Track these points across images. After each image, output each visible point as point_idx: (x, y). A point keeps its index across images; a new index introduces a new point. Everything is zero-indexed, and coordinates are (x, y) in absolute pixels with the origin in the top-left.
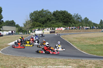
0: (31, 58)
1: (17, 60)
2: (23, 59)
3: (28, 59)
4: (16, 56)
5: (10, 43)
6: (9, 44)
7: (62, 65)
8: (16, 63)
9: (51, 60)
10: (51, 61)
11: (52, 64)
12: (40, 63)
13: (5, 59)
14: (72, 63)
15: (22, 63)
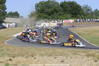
0: (39, 48)
1: (23, 50)
2: (31, 49)
3: (36, 49)
4: (22, 47)
5: (14, 34)
6: (14, 36)
7: (71, 54)
8: (24, 52)
9: (60, 49)
10: (59, 51)
11: (61, 53)
12: (48, 52)
13: (12, 49)
14: (80, 52)
15: (29, 52)
